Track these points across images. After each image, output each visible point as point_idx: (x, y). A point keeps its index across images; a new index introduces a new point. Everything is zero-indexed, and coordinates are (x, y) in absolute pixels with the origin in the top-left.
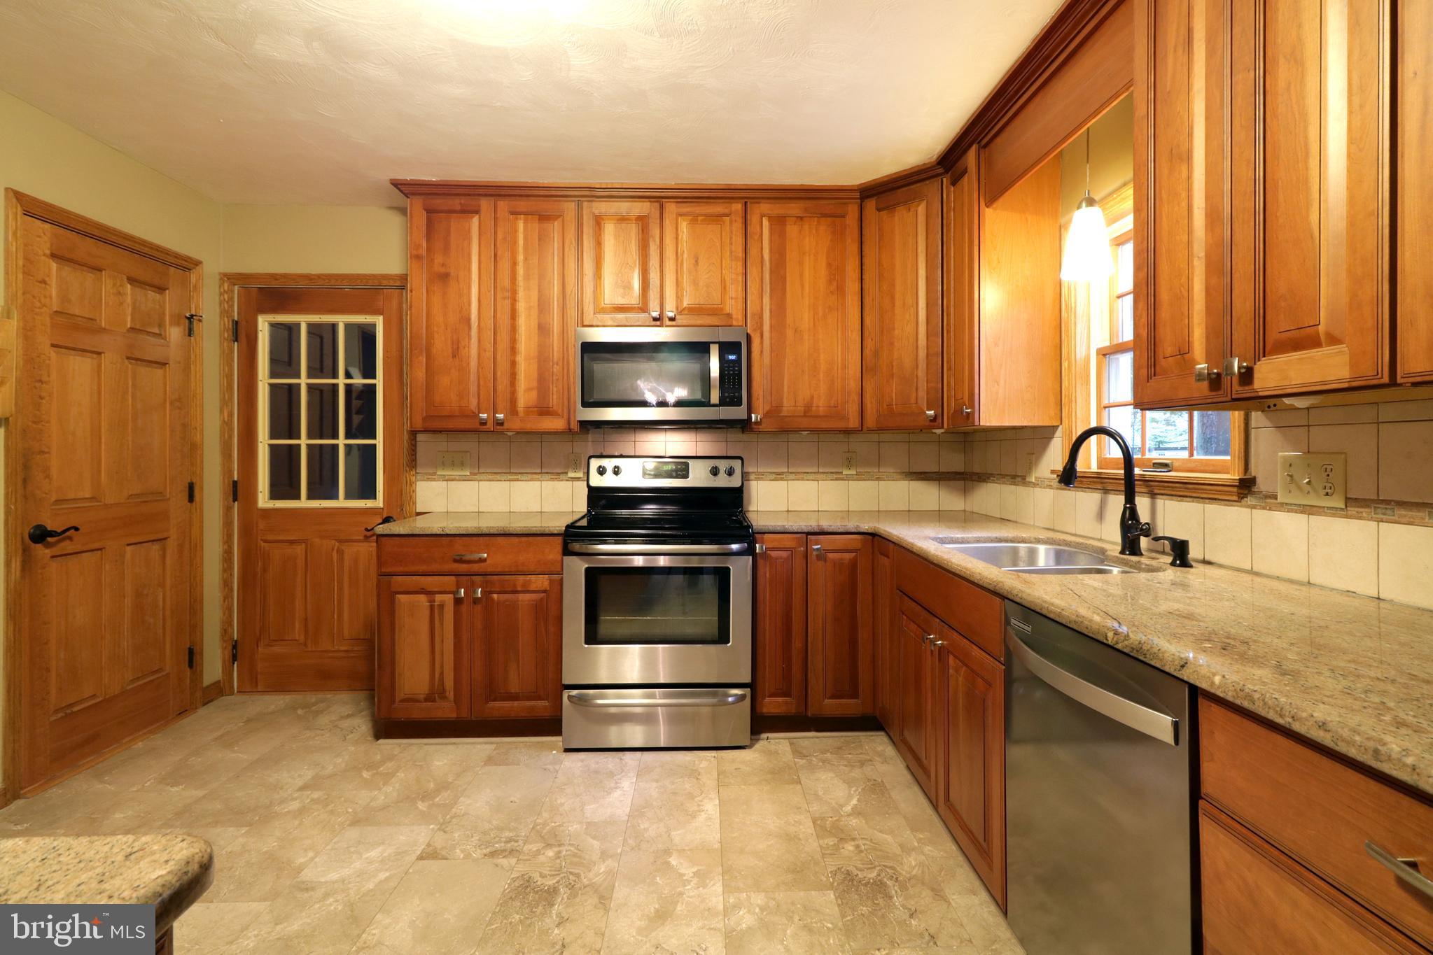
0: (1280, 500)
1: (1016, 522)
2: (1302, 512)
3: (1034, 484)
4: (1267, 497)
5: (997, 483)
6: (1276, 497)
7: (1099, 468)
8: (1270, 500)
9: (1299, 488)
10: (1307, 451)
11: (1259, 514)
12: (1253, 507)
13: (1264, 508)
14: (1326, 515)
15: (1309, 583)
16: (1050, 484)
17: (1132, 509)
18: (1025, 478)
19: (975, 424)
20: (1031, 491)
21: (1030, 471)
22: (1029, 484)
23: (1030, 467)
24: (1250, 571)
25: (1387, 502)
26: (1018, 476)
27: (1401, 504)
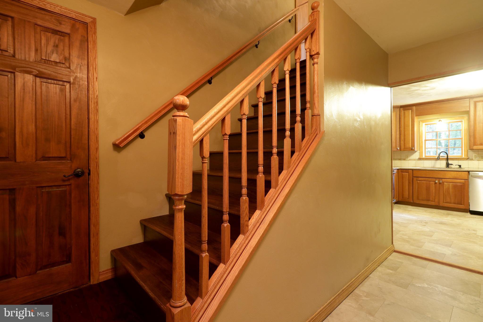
0: (474, 159)
2: (478, 161)
4: (471, 159)
7: (424, 157)
9: (477, 158)
10: (478, 154)
13: (470, 161)
14: (482, 161)
15: (478, 168)
16: (415, 160)
17: (448, 162)
18: (405, 159)
19: (414, 150)
20: (407, 161)
21: (407, 158)
22: (406, 160)
23: (407, 157)
24: (468, 168)
26: (402, 159)
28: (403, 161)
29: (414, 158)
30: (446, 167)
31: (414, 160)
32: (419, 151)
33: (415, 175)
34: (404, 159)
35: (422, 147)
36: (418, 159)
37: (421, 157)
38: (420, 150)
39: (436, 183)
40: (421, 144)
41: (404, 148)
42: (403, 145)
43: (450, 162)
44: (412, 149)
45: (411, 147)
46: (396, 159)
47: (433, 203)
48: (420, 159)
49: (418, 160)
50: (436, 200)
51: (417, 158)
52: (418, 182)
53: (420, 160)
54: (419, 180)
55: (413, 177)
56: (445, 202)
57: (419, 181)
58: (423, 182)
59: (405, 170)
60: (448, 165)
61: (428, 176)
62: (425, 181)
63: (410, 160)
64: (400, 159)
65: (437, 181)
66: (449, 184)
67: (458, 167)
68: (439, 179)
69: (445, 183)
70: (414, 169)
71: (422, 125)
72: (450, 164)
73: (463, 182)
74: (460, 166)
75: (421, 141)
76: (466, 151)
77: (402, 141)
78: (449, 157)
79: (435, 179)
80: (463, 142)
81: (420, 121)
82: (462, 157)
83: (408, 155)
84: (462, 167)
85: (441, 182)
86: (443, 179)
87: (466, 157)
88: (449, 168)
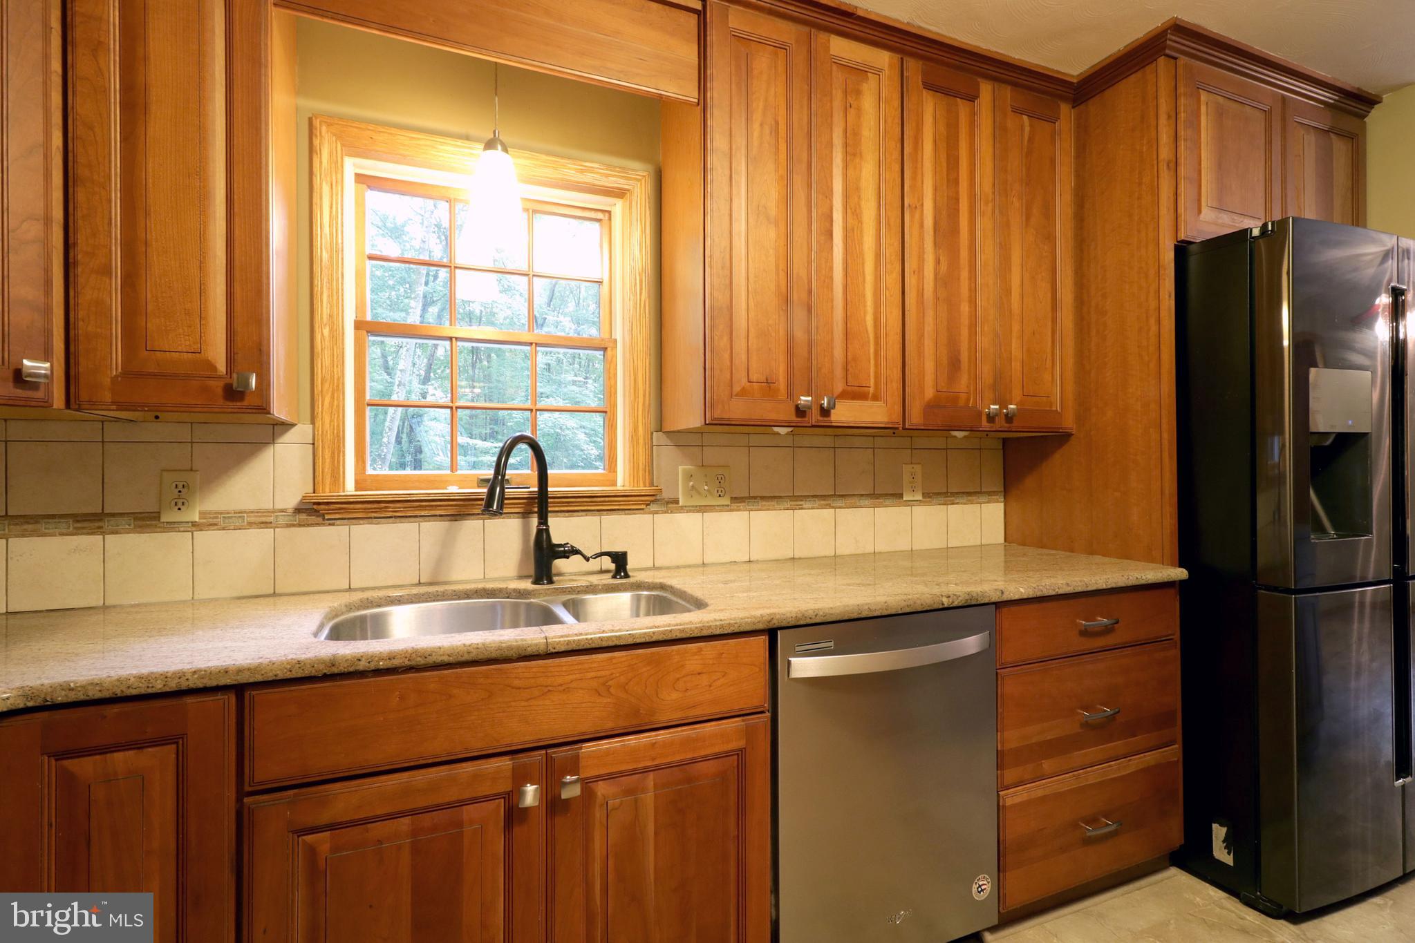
0: (681, 504)
2: (698, 511)
3: (194, 524)
4: (668, 503)
6: (677, 502)
7: (356, 490)
8: (671, 504)
9: (699, 493)
10: (701, 464)
11: (662, 519)
12: (656, 512)
13: (666, 512)
14: (716, 511)
15: (703, 564)
16: (262, 520)
17: (547, 531)
18: (156, 516)
19: (264, 409)
20: (181, 540)
21: (180, 503)
22: (172, 527)
23: (182, 495)
24: (655, 568)
25: (755, 498)
26: (113, 515)
27: (763, 498)
28: (126, 544)
29: (252, 506)
30: (531, 570)
31: (253, 525)
32: (302, 431)
33: (266, 769)
34: (147, 520)
35: (338, 388)
36: (298, 510)
37: (326, 493)
38: (313, 422)
39: (527, 810)
40: (324, 359)
41: (132, 374)
42: (117, 330)
43: (561, 529)
44: (234, 393)
45: (222, 367)
46: (35, 519)
48: (315, 510)
49: (303, 516)
51: (290, 500)
52: (312, 851)
53: (313, 519)
54: (332, 826)
55: (241, 794)
57: (322, 841)
58: (378, 830)
59: (116, 709)
60: (545, 556)
61: (437, 746)
62: (405, 823)
63: (212, 522)
64: (92, 522)
65: (530, 794)
66: (629, 792)
67: (613, 566)
68: (549, 760)
69: (602, 789)
70: (259, 678)
71: (337, 167)
72: (560, 545)
73: (740, 744)
74: (620, 559)
75: (326, 331)
76: (644, 439)
77: (106, 271)
78: (550, 489)
79: (505, 763)
80: (615, 374)
81: (317, 123)
82: (615, 485)
83: (191, 470)
84: (628, 567)
85: (565, 794)
86: (587, 748)
87: (642, 488)
88: (551, 582)
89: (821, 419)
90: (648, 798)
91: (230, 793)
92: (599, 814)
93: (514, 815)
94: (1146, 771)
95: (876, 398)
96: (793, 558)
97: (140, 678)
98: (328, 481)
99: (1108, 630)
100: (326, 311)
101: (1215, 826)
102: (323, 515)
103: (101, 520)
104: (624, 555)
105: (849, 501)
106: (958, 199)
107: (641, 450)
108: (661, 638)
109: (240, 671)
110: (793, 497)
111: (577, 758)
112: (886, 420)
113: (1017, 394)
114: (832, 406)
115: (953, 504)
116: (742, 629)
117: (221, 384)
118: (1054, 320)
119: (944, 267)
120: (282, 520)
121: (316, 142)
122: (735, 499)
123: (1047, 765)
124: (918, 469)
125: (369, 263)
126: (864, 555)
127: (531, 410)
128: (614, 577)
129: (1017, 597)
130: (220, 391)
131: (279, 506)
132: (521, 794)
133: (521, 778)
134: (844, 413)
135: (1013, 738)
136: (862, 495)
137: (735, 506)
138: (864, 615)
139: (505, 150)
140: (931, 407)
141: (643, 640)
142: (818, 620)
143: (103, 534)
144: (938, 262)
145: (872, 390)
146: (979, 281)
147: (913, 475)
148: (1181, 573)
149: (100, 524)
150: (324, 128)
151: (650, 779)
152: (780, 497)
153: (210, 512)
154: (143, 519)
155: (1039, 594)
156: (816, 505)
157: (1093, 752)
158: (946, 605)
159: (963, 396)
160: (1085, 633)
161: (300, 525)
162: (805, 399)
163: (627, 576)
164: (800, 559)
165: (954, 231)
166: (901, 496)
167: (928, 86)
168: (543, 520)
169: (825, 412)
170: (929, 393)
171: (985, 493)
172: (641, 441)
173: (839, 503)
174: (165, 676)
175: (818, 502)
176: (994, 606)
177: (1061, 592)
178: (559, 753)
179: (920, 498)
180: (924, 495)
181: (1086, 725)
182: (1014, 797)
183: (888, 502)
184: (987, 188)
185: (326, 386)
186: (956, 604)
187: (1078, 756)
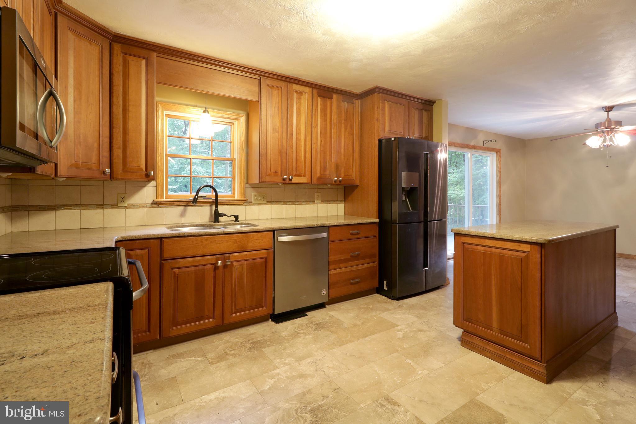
0: (253, 203)
1: (104, 228)
2: (258, 205)
3: (126, 207)
4: (249, 203)
5: (74, 210)
6: (252, 203)
7: (166, 199)
8: (250, 203)
9: (258, 200)
10: (259, 193)
11: (248, 207)
12: (246, 205)
13: (249, 205)
14: (262, 205)
15: (259, 219)
16: (143, 206)
17: (218, 209)
18: (117, 205)
19: (154, 179)
20: (123, 211)
21: (123, 202)
22: (121, 207)
23: (123, 200)
24: (245, 220)
25: (273, 202)
26: (106, 204)
27: (275, 202)
28: (109, 212)
29: (140, 203)
30: (213, 220)
31: (140, 207)
32: (153, 183)
33: (166, 255)
34: (114, 206)
35: (162, 172)
36: (152, 204)
37: (159, 199)
39: (219, 266)
41: (125, 171)
42: (121, 161)
43: (221, 209)
45: (144, 170)
46: (87, 205)
47: (209, 322)
48: (156, 204)
49: (153, 205)
50: (218, 312)
51: (150, 201)
52: (175, 273)
53: (155, 206)
54: (179, 268)
55: (161, 260)
56: (234, 312)
57: (177, 271)
58: (188, 269)
59: (138, 241)
60: (217, 216)
61: (200, 252)
62: (194, 268)
63: (131, 206)
64: (101, 206)
65: (220, 263)
66: (241, 265)
67: (234, 219)
68: (223, 257)
69: (235, 264)
70: (165, 236)
71: (162, 114)
72: (221, 213)
73: (266, 256)
74: (237, 217)
75: (160, 158)
76: (243, 186)
77: (119, 148)
78: (218, 199)
79: (214, 257)
80: (235, 168)
81: (158, 104)
82: (235, 198)
83: (125, 193)
84: (239, 219)
85: (227, 264)
86: (232, 255)
87: (242, 199)
88: (218, 223)
89: (290, 181)
90: (245, 267)
91: (159, 260)
92: (234, 269)
93: (216, 268)
94: (368, 268)
95: (304, 176)
96: (284, 218)
97: (143, 235)
98: (160, 196)
99: (358, 234)
100: (160, 152)
101: (384, 281)
102: (159, 205)
103: (103, 206)
104: (238, 216)
105: (300, 203)
106: (327, 125)
107: (242, 189)
108: (248, 231)
109: (161, 235)
110: (284, 201)
111: (230, 256)
112: (306, 182)
113: (343, 175)
114: (292, 178)
115: (330, 204)
116: (267, 230)
117: (144, 173)
118: (353, 156)
119: (323, 143)
120: (148, 206)
121: (158, 109)
122: (268, 202)
123: (341, 265)
124: (320, 194)
125: (168, 137)
126: (304, 217)
127: (212, 178)
128: (235, 222)
129: (334, 225)
130: (144, 176)
131: (147, 203)
132: (218, 263)
133: (217, 260)
134: (295, 180)
135: (332, 258)
136: (303, 201)
137: (268, 204)
138: (296, 228)
139: (208, 113)
140: (319, 178)
141: (244, 232)
142: (284, 228)
143: (104, 209)
144: (321, 141)
145: (303, 174)
146: (332, 146)
147: (318, 196)
148: (377, 220)
149: (103, 207)
150: (159, 105)
151: (246, 262)
152: (280, 201)
153: (130, 204)
154: (113, 205)
155: (339, 224)
156: (290, 204)
157: (354, 263)
158: (316, 226)
159: (328, 176)
160: (352, 234)
161: (152, 208)
162: (285, 177)
163: (238, 221)
164: (286, 218)
165: (326, 133)
166: (314, 201)
167: (319, 96)
168: (216, 207)
169: (290, 180)
170: (318, 175)
171: (339, 201)
172: (242, 186)
173: (297, 203)
174: (147, 235)
175: (291, 203)
176: (328, 227)
177: (345, 224)
178: (225, 255)
179: (320, 202)
180: (321, 201)
181: (352, 256)
182: (332, 272)
183: (311, 203)
184: (335, 121)
185: (160, 172)
186: (318, 226)
187: (350, 264)
